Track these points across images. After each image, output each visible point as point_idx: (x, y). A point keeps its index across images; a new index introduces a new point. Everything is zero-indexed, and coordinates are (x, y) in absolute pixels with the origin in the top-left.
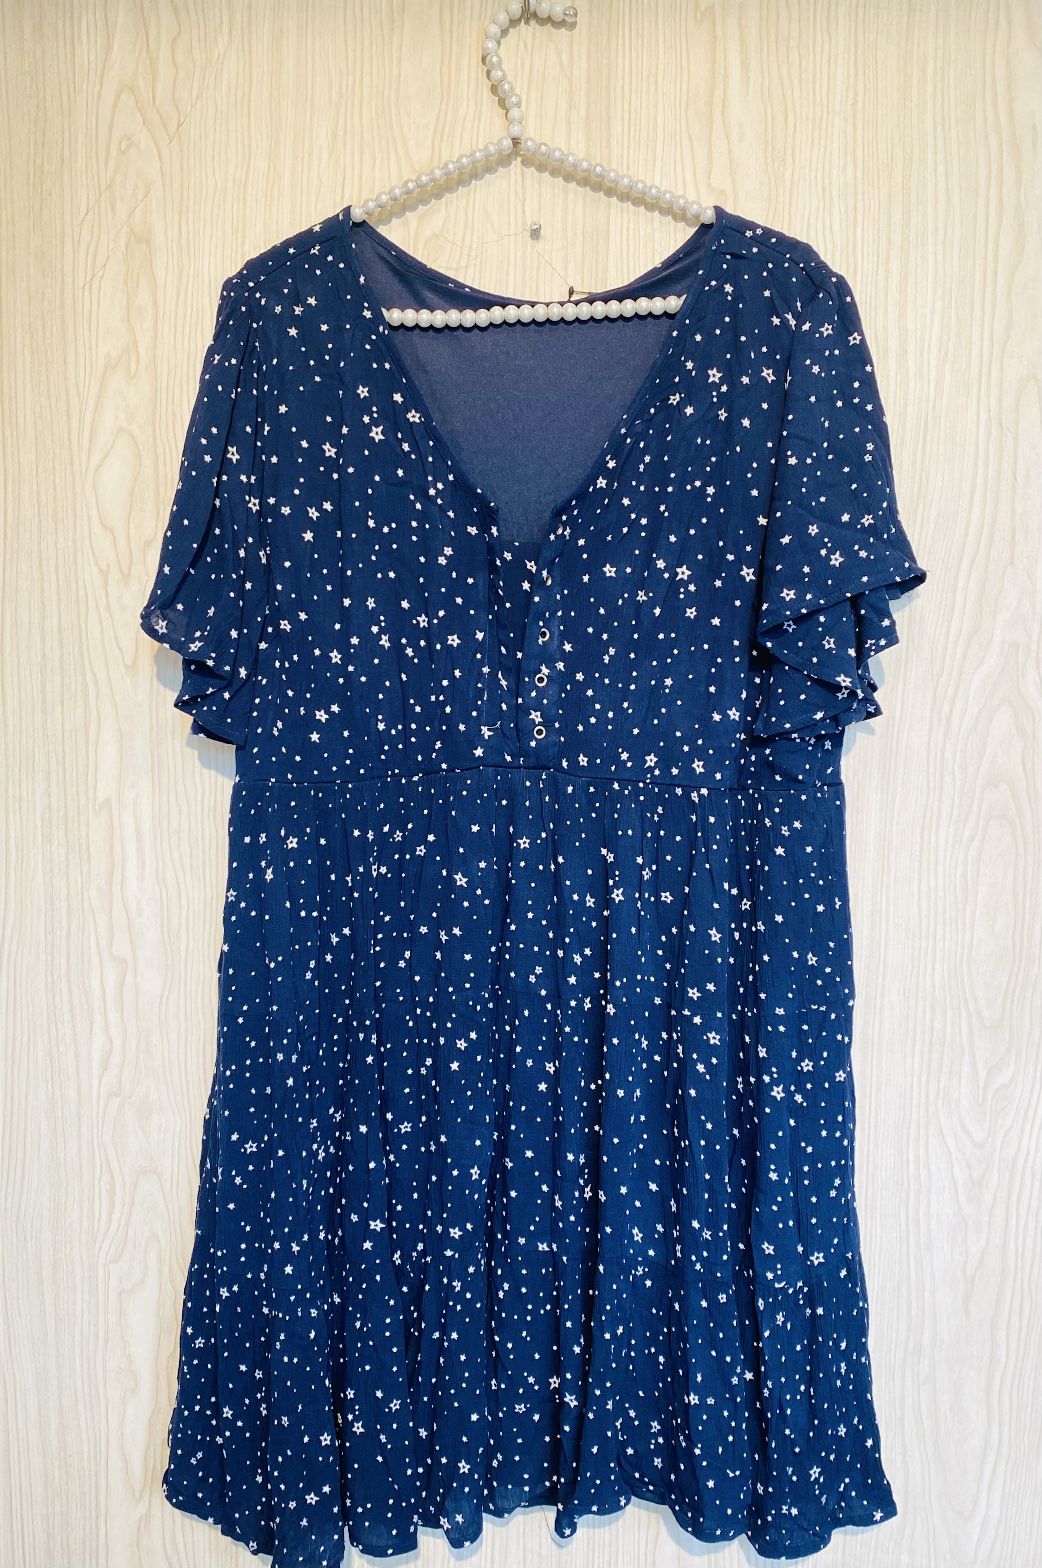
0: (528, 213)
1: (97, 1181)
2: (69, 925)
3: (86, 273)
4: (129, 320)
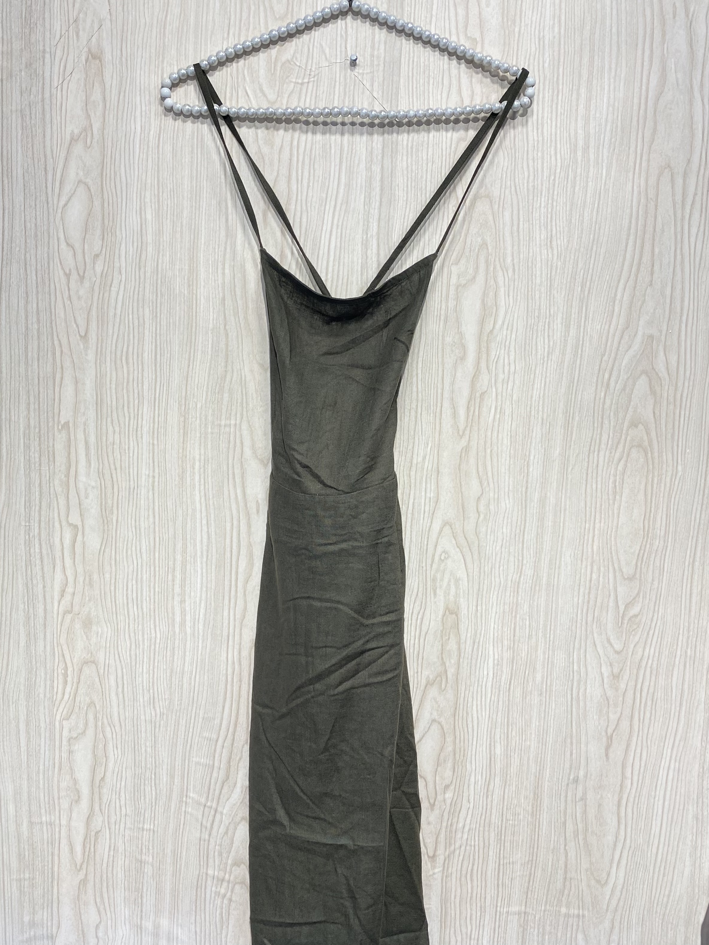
0: (349, 49)
1: (56, 667)
2: (40, 503)
3: (59, 78)
4: (87, 109)
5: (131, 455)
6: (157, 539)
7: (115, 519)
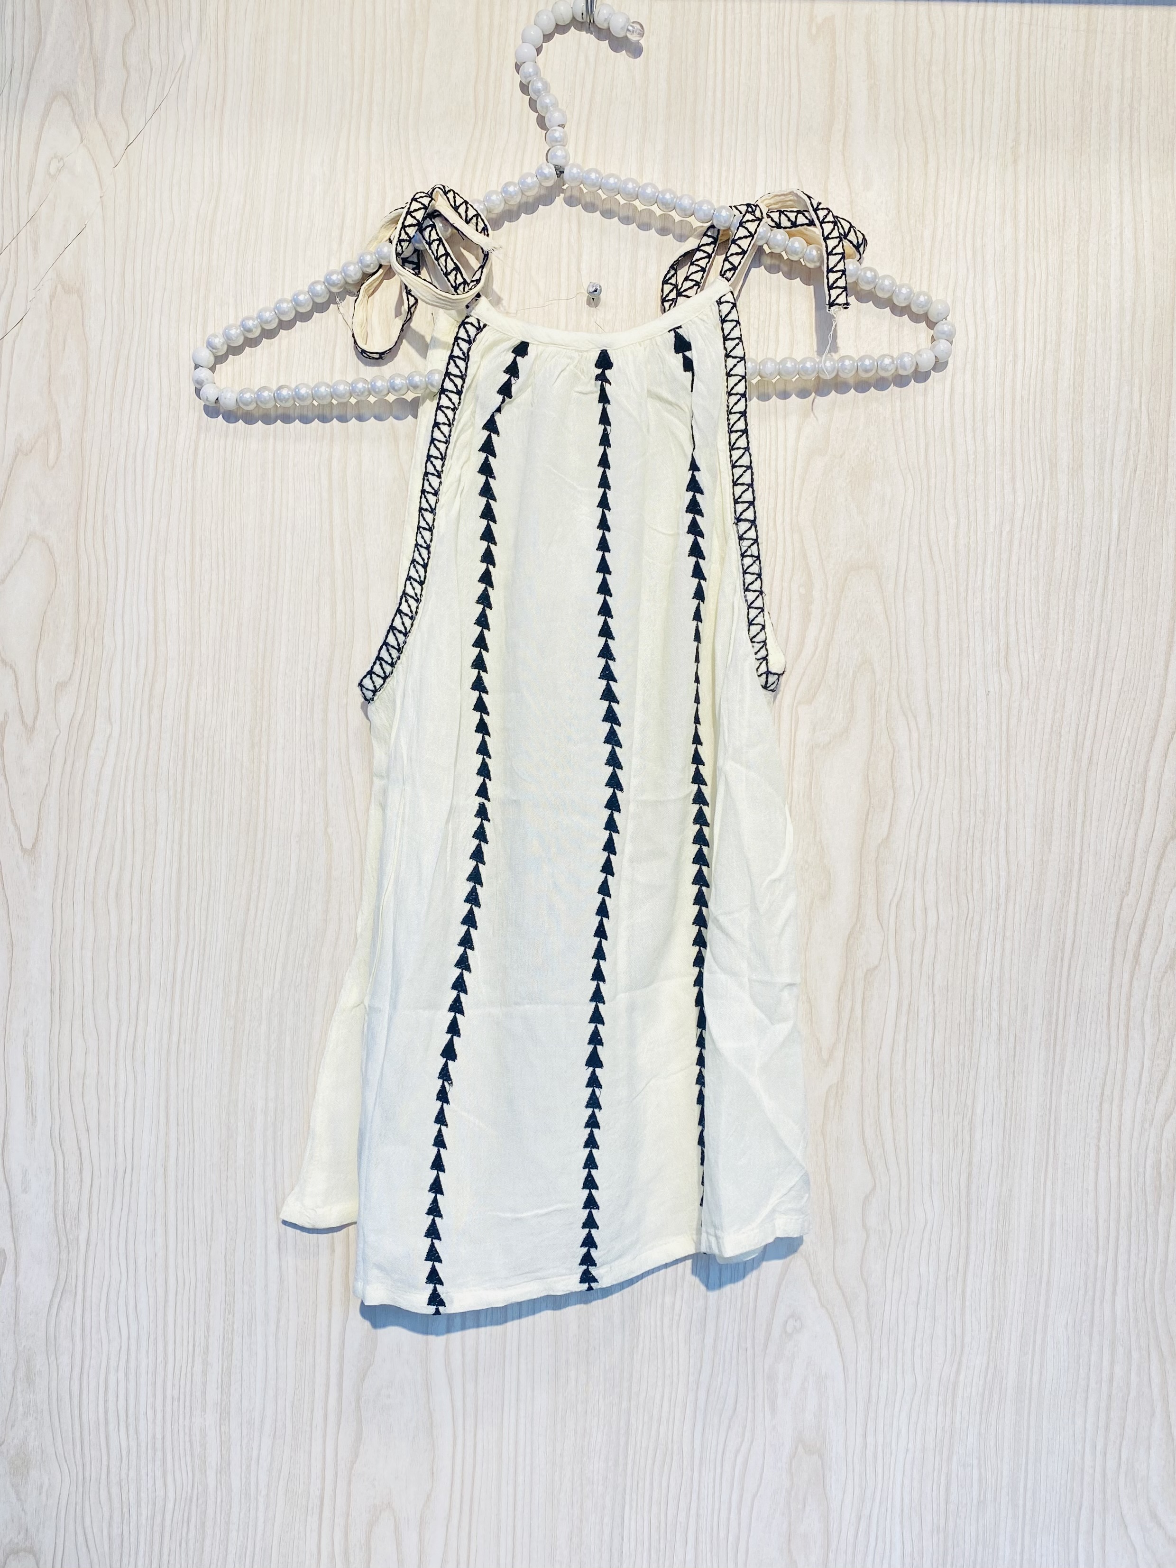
0: (584, 270)
6: (172, 1281)
7: (83, 1236)
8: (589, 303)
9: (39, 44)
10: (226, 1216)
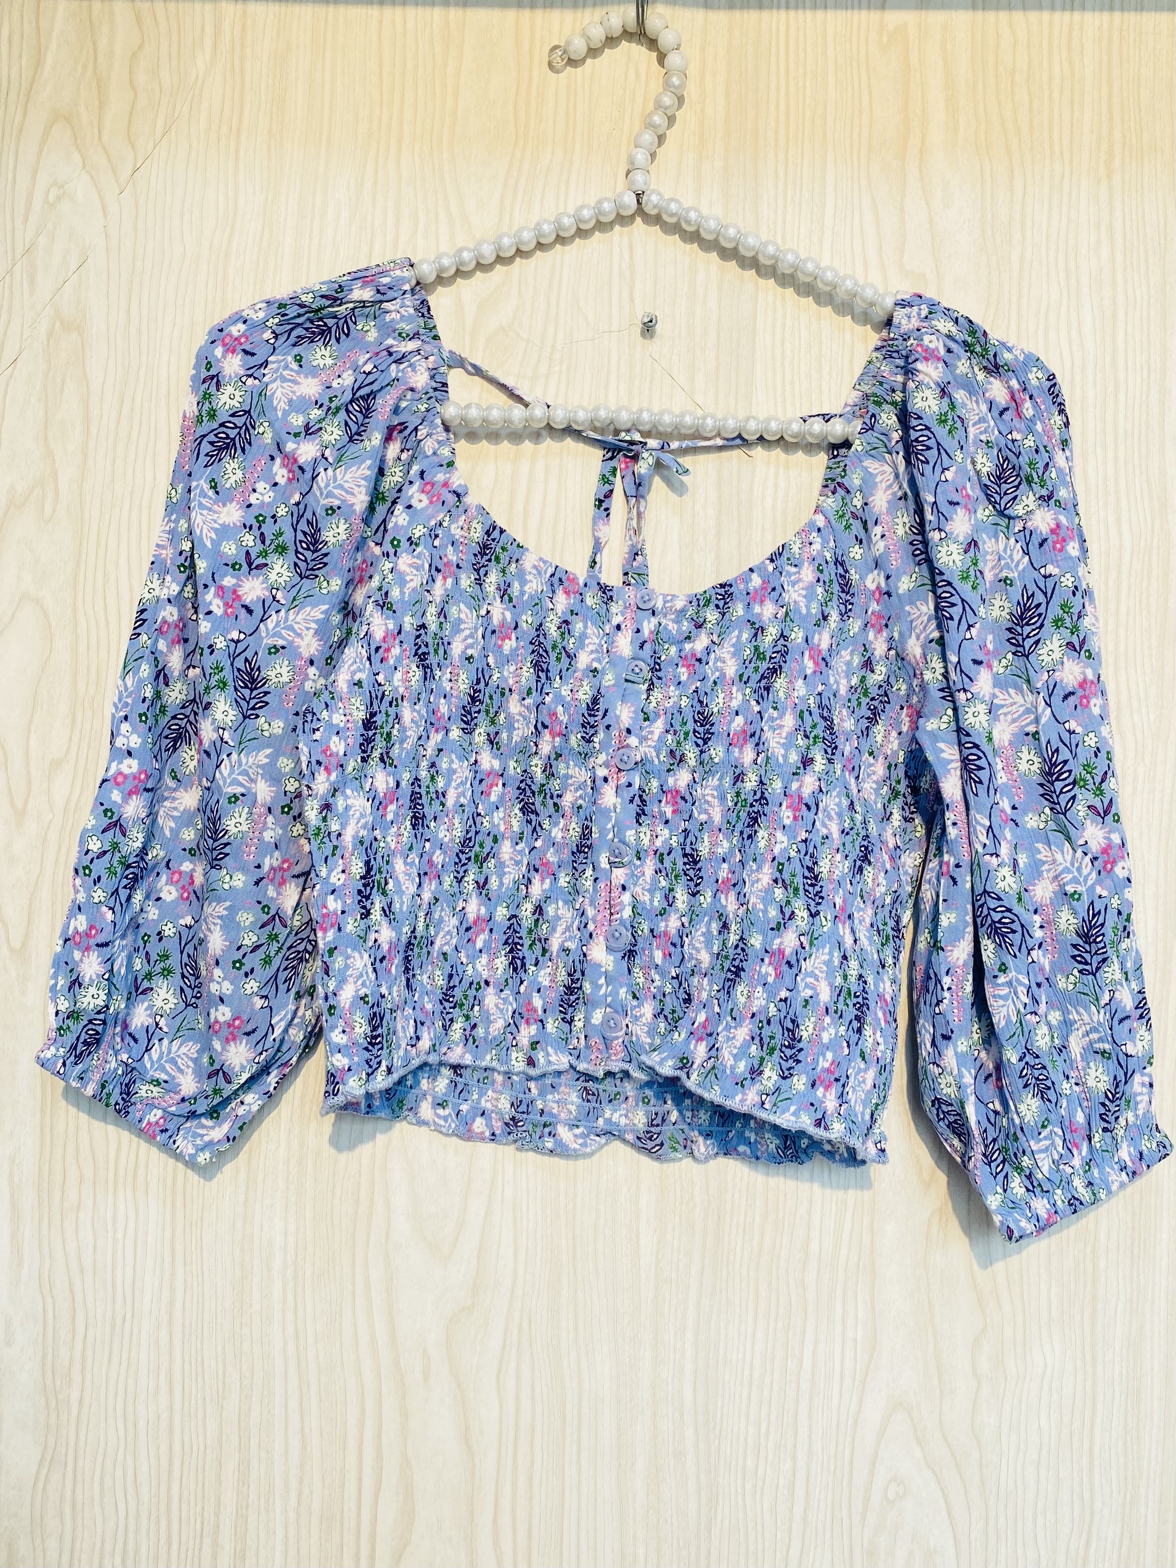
0: (638, 299)
4: (46, 439)
5: (120, 1235)
6: (177, 1447)
7: (75, 1395)
8: (643, 335)
9: (38, 63)
10: (241, 1368)
